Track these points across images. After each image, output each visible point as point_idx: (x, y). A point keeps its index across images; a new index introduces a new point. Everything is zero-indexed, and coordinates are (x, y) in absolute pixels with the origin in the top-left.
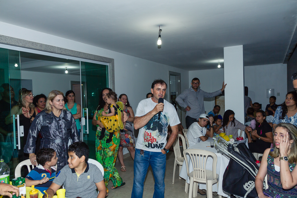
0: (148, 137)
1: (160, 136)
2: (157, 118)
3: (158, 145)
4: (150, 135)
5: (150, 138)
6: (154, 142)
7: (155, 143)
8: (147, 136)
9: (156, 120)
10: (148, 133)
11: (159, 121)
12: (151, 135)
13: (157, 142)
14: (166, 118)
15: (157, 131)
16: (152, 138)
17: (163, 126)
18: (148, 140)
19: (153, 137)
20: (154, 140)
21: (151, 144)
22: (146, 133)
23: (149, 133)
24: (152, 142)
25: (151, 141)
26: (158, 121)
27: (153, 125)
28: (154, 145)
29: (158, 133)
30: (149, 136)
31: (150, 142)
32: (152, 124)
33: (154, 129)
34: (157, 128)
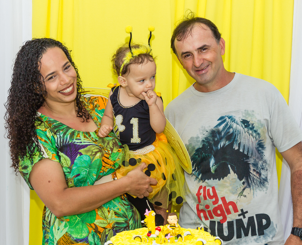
0: (209, 202)
1: (247, 190)
2: (221, 139)
3: (245, 221)
4: (212, 194)
5: (214, 203)
6: (229, 212)
7: (233, 217)
8: (205, 198)
9: (222, 144)
10: (207, 188)
11: (232, 145)
12: (215, 195)
13: (243, 213)
14: (252, 128)
15: (232, 175)
16: (220, 202)
17: (247, 157)
18: (209, 212)
19: (223, 199)
20: (230, 207)
21: (220, 224)
22: (202, 191)
23: (209, 190)
24: (223, 214)
25: (219, 212)
26: (227, 143)
27: (216, 163)
28: (230, 224)
29: (239, 184)
30: (211, 197)
31: (217, 219)
32: (212, 161)
33: (221, 174)
34: (229, 166)
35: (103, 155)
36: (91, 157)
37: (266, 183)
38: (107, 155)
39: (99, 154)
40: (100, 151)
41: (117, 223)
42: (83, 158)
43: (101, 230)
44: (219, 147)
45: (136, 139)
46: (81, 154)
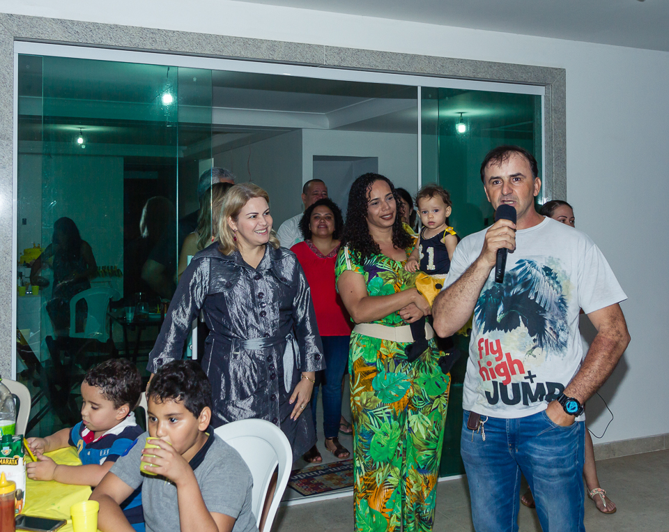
0: (492, 357)
1: (538, 350)
2: (516, 284)
3: (533, 387)
4: (495, 348)
5: (497, 359)
6: (514, 373)
7: (518, 378)
8: (487, 354)
9: (515, 290)
10: (489, 341)
11: (527, 293)
12: (499, 350)
13: (531, 377)
14: (554, 278)
15: (522, 329)
16: (504, 359)
17: (544, 311)
18: (491, 370)
19: (508, 355)
20: (516, 366)
21: (503, 386)
22: (483, 344)
23: (491, 343)
24: (506, 374)
25: (502, 371)
26: (522, 291)
27: (504, 311)
28: (515, 386)
29: (529, 341)
30: (494, 352)
31: (500, 379)
32: (501, 308)
33: (509, 325)
34: (520, 317)
35: (395, 283)
36: (384, 281)
37: (564, 348)
38: (399, 285)
39: (392, 281)
40: (394, 278)
41: (398, 354)
42: (378, 280)
43: (384, 357)
44: (512, 293)
45: (431, 266)
46: (377, 276)
